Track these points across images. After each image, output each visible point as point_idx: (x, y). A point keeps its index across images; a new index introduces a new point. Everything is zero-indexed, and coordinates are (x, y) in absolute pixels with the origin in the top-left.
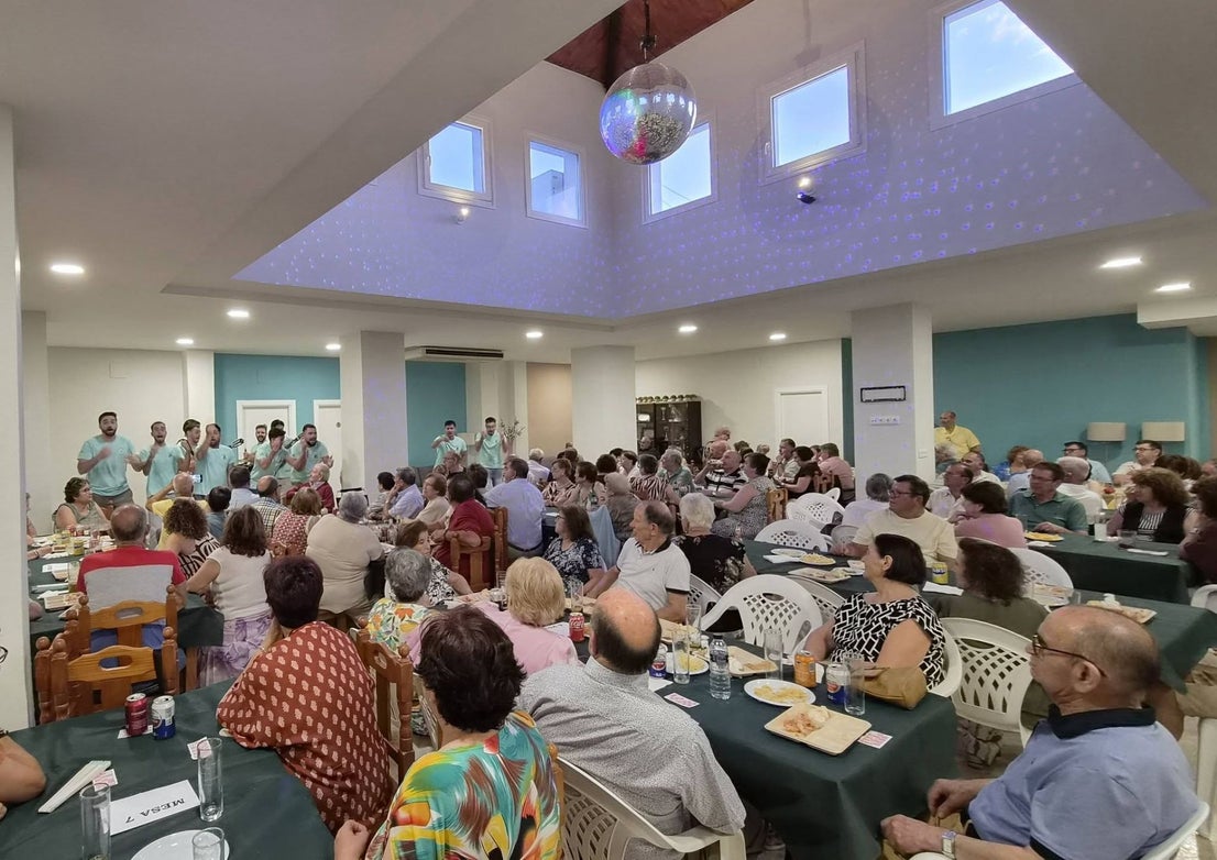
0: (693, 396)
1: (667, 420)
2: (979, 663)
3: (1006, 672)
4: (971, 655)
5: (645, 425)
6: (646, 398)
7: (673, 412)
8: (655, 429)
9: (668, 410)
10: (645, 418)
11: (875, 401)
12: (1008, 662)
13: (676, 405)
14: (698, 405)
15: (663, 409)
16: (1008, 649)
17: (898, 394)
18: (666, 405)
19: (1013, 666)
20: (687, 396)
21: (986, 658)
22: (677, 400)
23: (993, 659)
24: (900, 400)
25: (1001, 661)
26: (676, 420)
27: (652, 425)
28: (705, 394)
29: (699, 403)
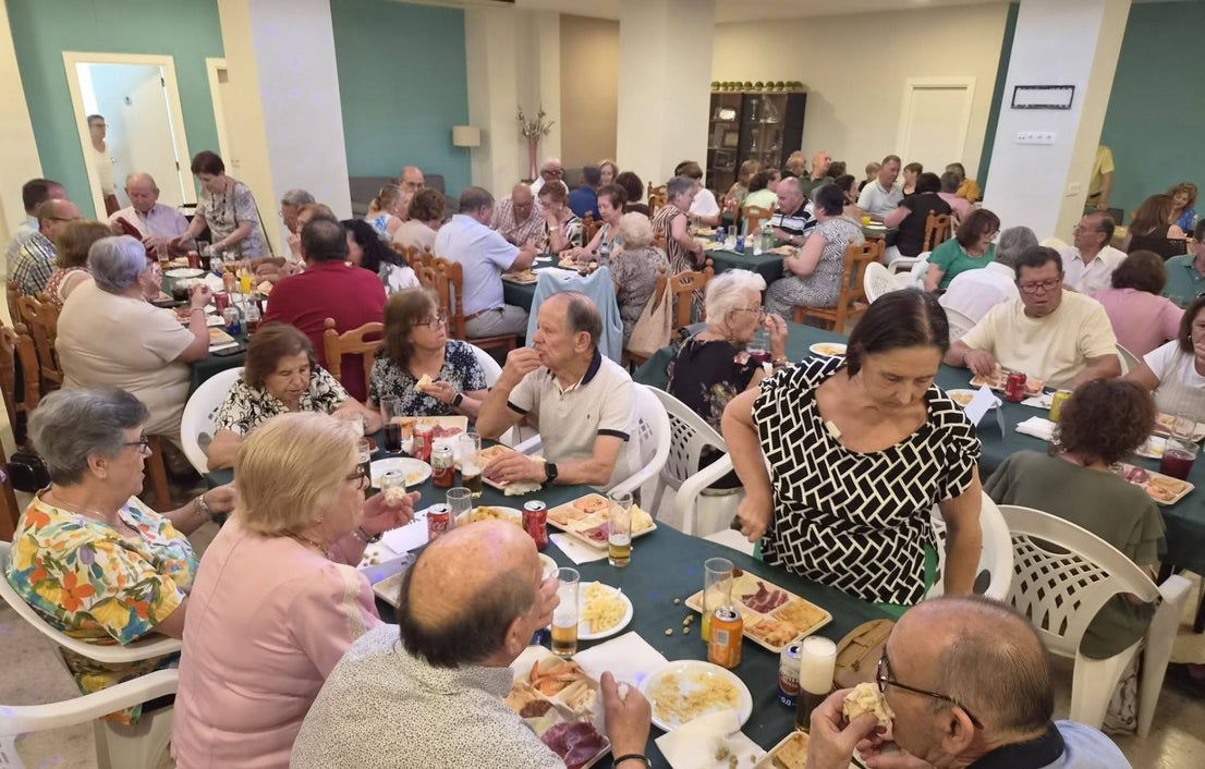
0: (797, 84)
1: (758, 119)
2: (1045, 570)
3: (1077, 587)
4: (1037, 559)
5: (728, 126)
6: (732, 84)
7: (767, 107)
8: (740, 133)
9: (761, 103)
10: (728, 115)
11: (1030, 107)
12: (1083, 575)
13: (772, 97)
14: (803, 97)
15: (754, 102)
16: (1087, 559)
17: (1061, 97)
18: (758, 97)
19: (1089, 581)
20: (789, 84)
21: (1055, 565)
22: (775, 90)
23: (1063, 568)
24: (1063, 108)
25: (1074, 572)
26: (769, 121)
27: (737, 126)
28: (814, 83)
29: (804, 95)
